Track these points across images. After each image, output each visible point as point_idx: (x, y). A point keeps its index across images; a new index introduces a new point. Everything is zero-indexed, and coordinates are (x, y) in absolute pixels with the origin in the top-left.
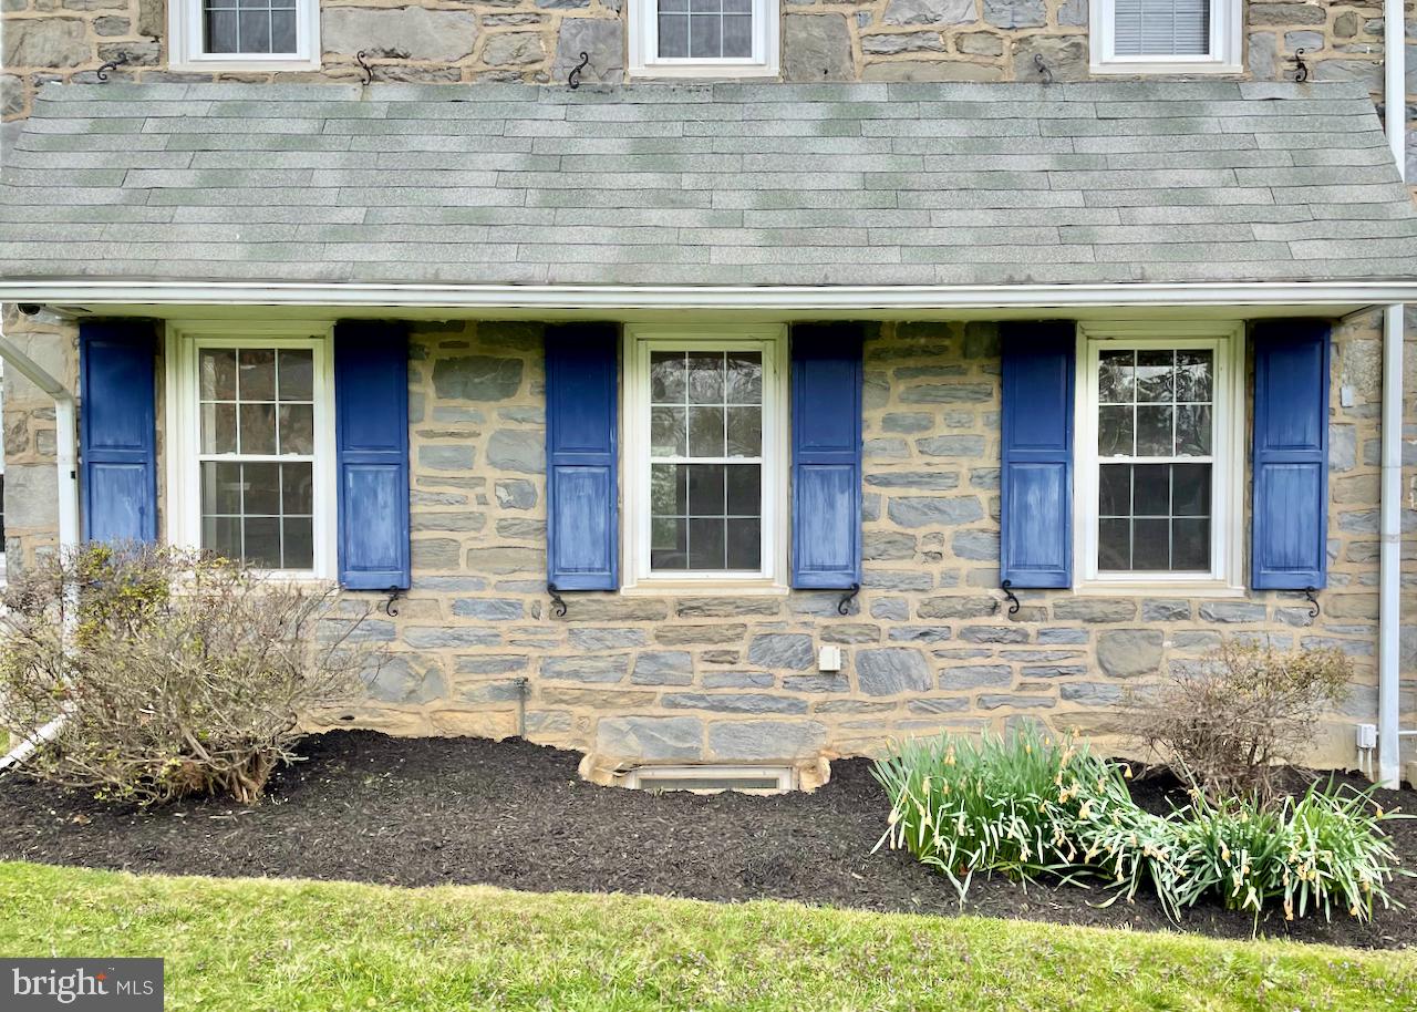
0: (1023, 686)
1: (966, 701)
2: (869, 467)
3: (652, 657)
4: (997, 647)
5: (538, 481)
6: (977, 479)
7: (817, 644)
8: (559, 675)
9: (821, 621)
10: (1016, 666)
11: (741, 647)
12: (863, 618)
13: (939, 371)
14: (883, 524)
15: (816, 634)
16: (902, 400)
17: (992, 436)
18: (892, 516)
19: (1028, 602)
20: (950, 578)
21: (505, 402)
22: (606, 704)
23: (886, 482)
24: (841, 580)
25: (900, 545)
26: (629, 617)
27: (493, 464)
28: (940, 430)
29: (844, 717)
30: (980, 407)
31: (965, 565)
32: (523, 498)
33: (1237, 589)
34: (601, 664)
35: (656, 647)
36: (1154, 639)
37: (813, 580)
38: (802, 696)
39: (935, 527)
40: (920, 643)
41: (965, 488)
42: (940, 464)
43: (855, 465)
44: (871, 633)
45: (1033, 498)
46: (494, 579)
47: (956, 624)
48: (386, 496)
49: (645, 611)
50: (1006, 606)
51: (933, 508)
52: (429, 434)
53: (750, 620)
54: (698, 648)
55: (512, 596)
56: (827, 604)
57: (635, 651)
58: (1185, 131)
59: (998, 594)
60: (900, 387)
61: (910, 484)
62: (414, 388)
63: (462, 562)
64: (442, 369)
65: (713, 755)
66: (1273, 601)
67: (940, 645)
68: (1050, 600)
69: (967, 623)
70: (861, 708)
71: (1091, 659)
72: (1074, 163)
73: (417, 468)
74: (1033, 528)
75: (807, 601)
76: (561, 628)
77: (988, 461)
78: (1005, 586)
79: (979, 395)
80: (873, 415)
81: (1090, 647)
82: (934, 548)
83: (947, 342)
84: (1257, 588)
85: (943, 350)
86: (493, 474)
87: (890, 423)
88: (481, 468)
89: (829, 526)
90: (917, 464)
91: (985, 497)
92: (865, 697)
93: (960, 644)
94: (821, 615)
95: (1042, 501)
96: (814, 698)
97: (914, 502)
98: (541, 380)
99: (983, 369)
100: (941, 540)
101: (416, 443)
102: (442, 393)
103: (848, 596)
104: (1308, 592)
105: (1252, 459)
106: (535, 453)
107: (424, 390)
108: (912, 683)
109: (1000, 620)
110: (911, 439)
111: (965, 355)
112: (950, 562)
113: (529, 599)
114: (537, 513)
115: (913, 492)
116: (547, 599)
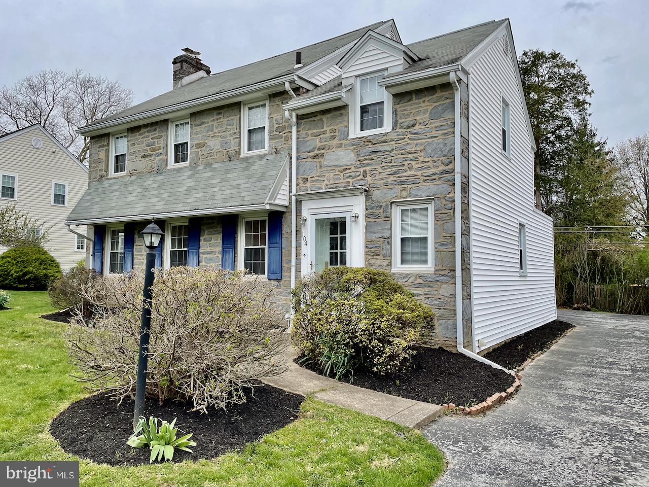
2: (201, 251)
6: (219, 252)
13: (213, 228)
14: (203, 263)
16: (207, 235)
18: (205, 262)
23: (203, 253)
28: (213, 241)
30: (220, 236)
39: (211, 264)
41: (217, 255)
42: (213, 249)
43: (199, 250)
45: (227, 257)
48: (130, 258)
51: (211, 259)
60: (206, 232)
61: (208, 254)
62: (135, 236)
66: (272, 282)
72: (223, 180)
73: (135, 253)
77: (220, 248)
79: (219, 233)
80: (202, 238)
83: (214, 221)
84: (269, 279)
85: (214, 223)
87: (205, 240)
88: (143, 252)
89: (193, 264)
90: (208, 249)
91: (220, 256)
95: (229, 257)
97: (208, 258)
99: (220, 227)
101: (135, 247)
102: (139, 237)
104: (278, 280)
105: (268, 246)
110: (208, 243)
111: (218, 224)
115: (208, 256)
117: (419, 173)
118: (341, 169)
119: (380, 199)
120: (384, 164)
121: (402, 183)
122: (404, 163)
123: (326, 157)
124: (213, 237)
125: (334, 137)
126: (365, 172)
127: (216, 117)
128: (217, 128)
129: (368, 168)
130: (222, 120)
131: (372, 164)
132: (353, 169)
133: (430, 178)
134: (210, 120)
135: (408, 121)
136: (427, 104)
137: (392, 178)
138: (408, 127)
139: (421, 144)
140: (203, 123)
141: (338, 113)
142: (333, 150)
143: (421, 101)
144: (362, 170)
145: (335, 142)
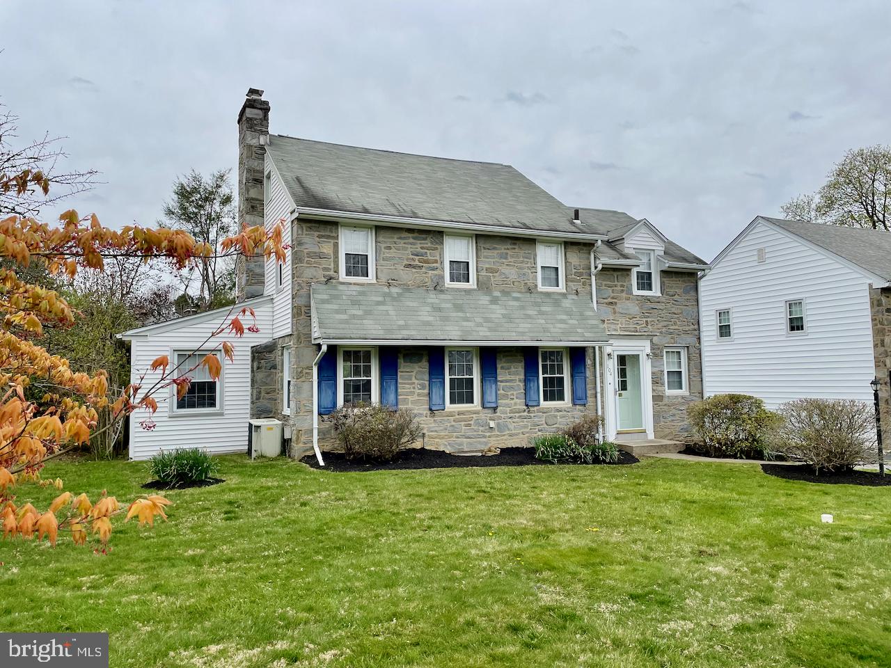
0: (531, 429)
1: (519, 433)
2: (499, 379)
3: (452, 426)
4: (525, 420)
5: (427, 383)
6: (520, 381)
7: (488, 421)
8: (432, 431)
9: (489, 415)
10: (529, 424)
11: (472, 422)
12: (498, 414)
13: (511, 356)
14: (502, 392)
15: (488, 418)
16: (504, 363)
17: (523, 371)
18: (503, 390)
19: (531, 409)
20: (515, 404)
21: (419, 364)
22: (443, 438)
23: (502, 382)
24: (494, 405)
25: (506, 397)
26: (447, 416)
27: (416, 378)
28: (512, 370)
29: (494, 439)
30: (520, 364)
31: (518, 401)
32: (423, 387)
33: (571, 405)
34: (441, 428)
35: (453, 423)
36: (556, 417)
37: (488, 405)
38: (486, 434)
39: (511, 392)
40: (510, 420)
41: (518, 383)
42: (513, 377)
43: (496, 378)
44: (500, 418)
45: (532, 385)
46: (417, 408)
47: (517, 415)
48: (393, 388)
49: (451, 414)
50: (527, 411)
51: (512, 388)
52: (402, 372)
53: (474, 416)
54: (463, 423)
55: (421, 412)
56: (490, 411)
57: (449, 425)
58: (559, 306)
59: (525, 407)
60: (504, 360)
61: (507, 382)
62: (399, 361)
63: (410, 404)
64: (405, 356)
65: (466, 450)
66: (578, 407)
67: (514, 420)
68: (535, 408)
69: (520, 414)
70: (498, 436)
71: (544, 422)
72: (541, 313)
73: (399, 381)
74: (532, 392)
75: (486, 411)
76: (432, 419)
77: (522, 377)
78: (527, 405)
79: (520, 362)
80: (499, 366)
81: (544, 419)
82: (512, 397)
84: (574, 404)
85: (512, 351)
86: (416, 382)
87: (502, 368)
88: (414, 380)
89: (491, 392)
90: (508, 377)
91: (522, 385)
92: (499, 433)
93: (517, 420)
94: (489, 413)
95: (534, 386)
96: (488, 434)
97: (508, 386)
98: (427, 358)
99: (520, 356)
100: (513, 394)
101: (399, 374)
102: (404, 362)
103: (495, 409)
104: (584, 405)
105: (572, 376)
106: (427, 377)
107: (401, 361)
108: (509, 429)
109: (526, 414)
110: (507, 371)
111: (517, 352)
112: (516, 400)
113: (425, 412)
114: (426, 391)
115: (508, 384)
116: (429, 412)
117: (681, 328)
118: (631, 317)
119: (658, 343)
120: (659, 318)
121: (671, 333)
122: (672, 320)
123: (618, 305)
124: (513, 365)
125: (622, 291)
126: (647, 321)
127: (509, 247)
128: (512, 257)
129: (649, 319)
130: (516, 251)
131: (652, 317)
132: (638, 319)
133: (686, 332)
134: (503, 247)
135: (672, 291)
136: (681, 282)
137: (664, 330)
138: (672, 296)
139: (681, 309)
140: (494, 248)
141: (625, 273)
142: (624, 301)
143: (677, 279)
144: (645, 320)
145: (624, 295)
